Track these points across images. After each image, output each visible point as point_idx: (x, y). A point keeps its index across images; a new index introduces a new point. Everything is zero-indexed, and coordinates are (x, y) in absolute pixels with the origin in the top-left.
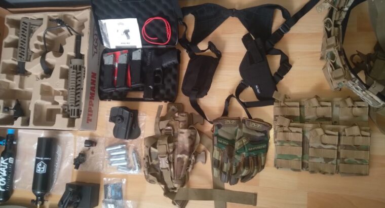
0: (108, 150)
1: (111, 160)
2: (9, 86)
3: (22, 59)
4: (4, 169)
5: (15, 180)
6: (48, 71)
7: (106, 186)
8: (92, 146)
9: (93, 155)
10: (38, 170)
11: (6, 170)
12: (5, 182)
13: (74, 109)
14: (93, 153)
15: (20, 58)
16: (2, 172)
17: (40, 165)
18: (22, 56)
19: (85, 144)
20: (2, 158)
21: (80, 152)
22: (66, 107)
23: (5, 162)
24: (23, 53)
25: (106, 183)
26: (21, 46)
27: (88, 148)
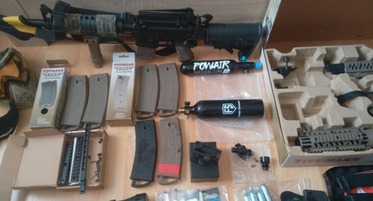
0: (263, 188)
1: (252, 195)
2: (309, 56)
3: (348, 68)
4: (218, 66)
5: (204, 77)
6: (343, 100)
7: (216, 191)
8: (263, 166)
9: (250, 168)
10: (225, 106)
11: (217, 68)
12: (203, 69)
13: (310, 142)
14: (253, 166)
15: (349, 65)
16: (214, 65)
17: (232, 107)
18: (351, 67)
19: (265, 157)
20: (229, 62)
21: (252, 150)
22: (309, 131)
23: (225, 65)
24: (355, 68)
25: (220, 189)
26: (363, 65)
27: (259, 160)
